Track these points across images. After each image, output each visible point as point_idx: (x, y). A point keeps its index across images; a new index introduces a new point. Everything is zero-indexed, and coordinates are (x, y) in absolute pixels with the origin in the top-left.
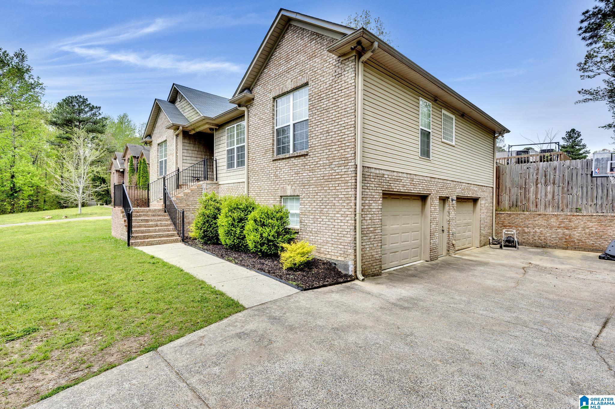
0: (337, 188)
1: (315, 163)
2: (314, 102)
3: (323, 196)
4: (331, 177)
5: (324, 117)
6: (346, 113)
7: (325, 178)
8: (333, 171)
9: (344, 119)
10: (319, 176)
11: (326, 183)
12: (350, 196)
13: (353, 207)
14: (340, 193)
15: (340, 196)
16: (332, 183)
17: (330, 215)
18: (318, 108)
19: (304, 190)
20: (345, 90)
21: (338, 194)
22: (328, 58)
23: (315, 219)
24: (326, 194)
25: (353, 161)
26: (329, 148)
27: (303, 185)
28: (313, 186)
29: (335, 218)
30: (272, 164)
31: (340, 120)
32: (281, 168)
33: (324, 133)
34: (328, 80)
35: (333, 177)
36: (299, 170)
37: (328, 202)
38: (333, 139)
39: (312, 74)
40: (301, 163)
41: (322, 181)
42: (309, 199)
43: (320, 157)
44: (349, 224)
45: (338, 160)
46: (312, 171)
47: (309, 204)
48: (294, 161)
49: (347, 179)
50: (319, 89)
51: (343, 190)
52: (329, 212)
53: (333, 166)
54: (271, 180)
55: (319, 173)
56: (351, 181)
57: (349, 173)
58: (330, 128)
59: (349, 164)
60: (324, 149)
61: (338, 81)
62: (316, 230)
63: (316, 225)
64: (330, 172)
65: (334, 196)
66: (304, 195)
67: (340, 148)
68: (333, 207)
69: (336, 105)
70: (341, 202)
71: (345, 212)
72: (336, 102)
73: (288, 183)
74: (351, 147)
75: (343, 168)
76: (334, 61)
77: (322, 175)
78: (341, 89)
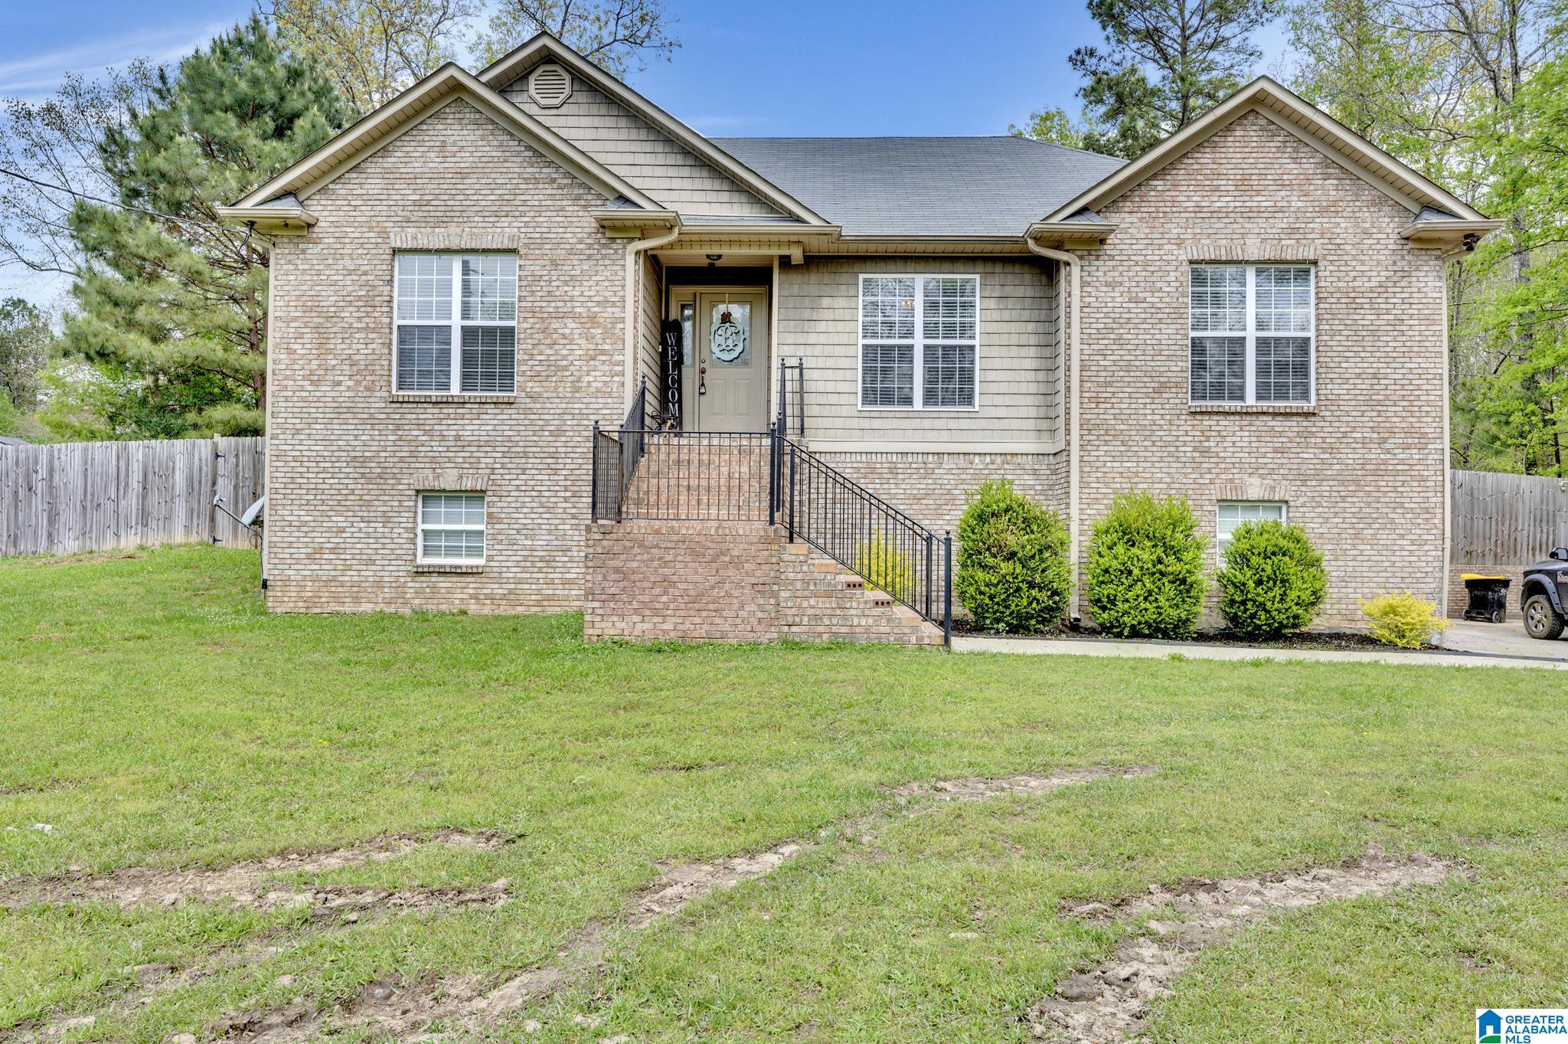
0: (1400, 489)
1: (1340, 435)
2: (1334, 306)
3: (1362, 505)
4: (1382, 467)
5: (1364, 344)
6: (1423, 349)
7: (1368, 467)
8: (1389, 456)
9: (1419, 360)
10: (1351, 462)
11: (1370, 478)
12: (1433, 505)
13: (1440, 526)
14: (1408, 500)
15: (1406, 505)
16: (1386, 478)
17: (1381, 542)
18: (1349, 322)
19: (1303, 489)
20: (1421, 306)
21: (1403, 500)
22: (1375, 231)
23: (1339, 552)
24: (1369, 500)
25: (1438, 441)
26: (1379, 408)
27: (1302, 478)
28: (1331, 483)
29: (1396, 548)
30: (1186, 424)
31: (1407, 360)
32: (1224, 434)
33: (1364, 376)
34: (1375, 274)
35: (1390, 467)
36: (1289, 445)
37: (1375, 515)
38: (1388, 392)
39: (1330, 247)
40: (1296, 429)
41: (1359, 473)
42: (1320, 510)
43: (1353, 424)
44: (1430, 559)
45: (1402, 435)
46: (1331, 449)
47: (1321, 520)
48: (1270, 424)
49: (1426, 473)
50: (1350, 284)
51: (1416, 494)
52: (1379, 536)
53: (1388, 446)
54: (1184, 460)
55: (1350, 457)
56: (1433, 478)
57: (1429, 462)
58: (1382, 371)
59: (1430, 446)
60: (1363, 408)
61: (1403, 284)
62: (1342, 574)
63: (1339, 563)
64: (1382, 456)
65: (1392, 505)
66: (1302, 500)
67: (1409, 414)
68: (1389, 526)
69: (1397, 328)
70: (1410, 516)
71: (1420, 535)
72: (1397, 322)
73: (1250, 471)
74: (1434, 414)
75: (1414, 451)
76: (1392, 241)
77: (1361, 461)
78: (1411, 301)
